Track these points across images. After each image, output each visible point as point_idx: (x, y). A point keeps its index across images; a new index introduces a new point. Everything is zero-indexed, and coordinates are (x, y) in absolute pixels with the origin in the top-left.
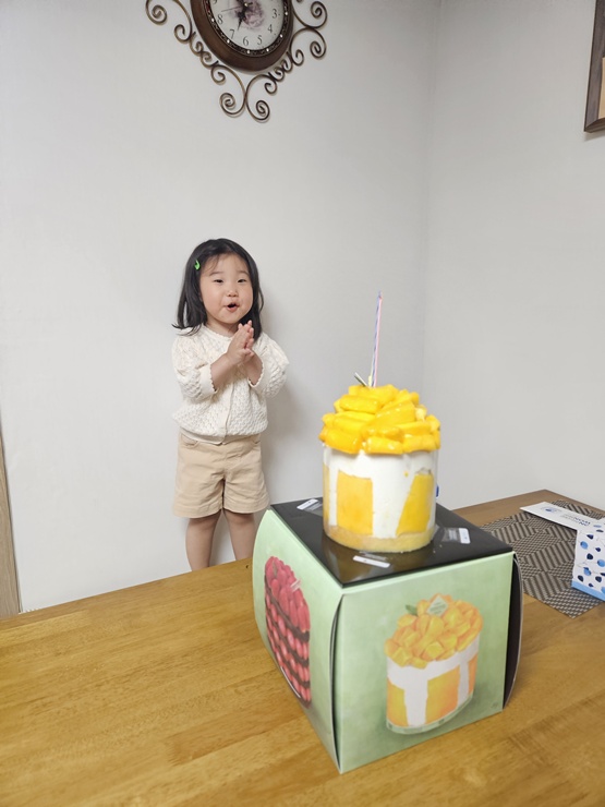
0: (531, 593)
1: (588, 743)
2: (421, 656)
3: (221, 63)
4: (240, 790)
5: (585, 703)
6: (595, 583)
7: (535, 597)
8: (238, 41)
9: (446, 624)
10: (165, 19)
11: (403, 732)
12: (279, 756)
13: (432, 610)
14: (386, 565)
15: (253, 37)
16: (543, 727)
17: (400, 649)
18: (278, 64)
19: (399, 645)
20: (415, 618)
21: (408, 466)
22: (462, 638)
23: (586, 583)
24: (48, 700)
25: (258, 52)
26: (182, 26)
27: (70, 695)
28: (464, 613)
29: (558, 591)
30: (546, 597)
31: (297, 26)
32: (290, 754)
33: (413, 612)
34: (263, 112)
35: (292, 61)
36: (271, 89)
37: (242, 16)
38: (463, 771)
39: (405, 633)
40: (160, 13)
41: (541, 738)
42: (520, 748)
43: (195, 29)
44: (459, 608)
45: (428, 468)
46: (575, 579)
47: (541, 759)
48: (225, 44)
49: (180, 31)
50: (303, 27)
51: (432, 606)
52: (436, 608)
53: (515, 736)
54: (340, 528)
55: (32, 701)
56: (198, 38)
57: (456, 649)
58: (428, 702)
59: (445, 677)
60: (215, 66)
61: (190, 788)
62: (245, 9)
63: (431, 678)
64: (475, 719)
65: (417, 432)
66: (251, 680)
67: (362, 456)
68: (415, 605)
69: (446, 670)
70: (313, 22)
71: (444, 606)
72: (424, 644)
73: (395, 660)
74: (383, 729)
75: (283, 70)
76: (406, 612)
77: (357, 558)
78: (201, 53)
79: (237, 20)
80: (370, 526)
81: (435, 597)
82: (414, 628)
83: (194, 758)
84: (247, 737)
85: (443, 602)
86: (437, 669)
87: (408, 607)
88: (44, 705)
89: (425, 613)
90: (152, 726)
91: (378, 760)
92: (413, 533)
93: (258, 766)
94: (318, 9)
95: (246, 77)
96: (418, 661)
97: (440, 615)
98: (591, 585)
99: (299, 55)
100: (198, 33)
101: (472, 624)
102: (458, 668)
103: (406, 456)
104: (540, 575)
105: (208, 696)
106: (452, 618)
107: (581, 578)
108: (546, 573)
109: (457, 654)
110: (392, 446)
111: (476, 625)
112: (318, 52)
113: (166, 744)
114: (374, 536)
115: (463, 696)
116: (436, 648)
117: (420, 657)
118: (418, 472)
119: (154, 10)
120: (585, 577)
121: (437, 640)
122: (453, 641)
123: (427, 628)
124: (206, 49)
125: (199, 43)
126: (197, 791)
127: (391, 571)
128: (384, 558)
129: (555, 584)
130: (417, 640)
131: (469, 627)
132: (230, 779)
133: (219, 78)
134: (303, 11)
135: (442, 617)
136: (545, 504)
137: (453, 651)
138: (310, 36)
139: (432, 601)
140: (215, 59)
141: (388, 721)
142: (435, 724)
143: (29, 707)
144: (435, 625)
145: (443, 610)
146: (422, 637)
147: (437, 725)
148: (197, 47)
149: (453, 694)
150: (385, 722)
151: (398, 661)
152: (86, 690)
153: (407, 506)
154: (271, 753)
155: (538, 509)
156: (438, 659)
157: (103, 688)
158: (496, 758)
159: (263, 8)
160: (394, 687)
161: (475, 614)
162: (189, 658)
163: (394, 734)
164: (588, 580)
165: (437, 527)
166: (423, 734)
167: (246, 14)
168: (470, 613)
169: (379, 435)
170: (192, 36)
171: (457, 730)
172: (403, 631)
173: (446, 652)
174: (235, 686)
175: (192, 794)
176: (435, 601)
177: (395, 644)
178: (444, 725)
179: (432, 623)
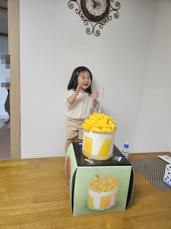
0: (149, 181)
1: (147, 225)
2: (100, 189)
3: (87, 19)
4: (46, 214)
5: (151, 214)
6: (170, 181)
7: (150, 182)
8: (93, 14)
9: (108, 182)
10: (73, 7)
11: (92, 209)
12: (60, 208)
13: (103, 177)
14: (92, 163)
15: (97, 12)
16: (135, 218)
17: (93, 186)
18: (104, 20)
19: (92, 185)
20: (98, 179)
21: (103, 137)
22: (113, 187)
23: (167, 181)
24: (10, 181)
25: (98, 16)
26: (77, 9)
27: (16, 181)
28: (114, 180)
29: (158, 182)
30: (154, 182)
31: (111, 9)
32: (62, 208)
33: (98, 177)
34: (98, 33)
35: (108, 19)
36: (101, 27)
37: (94, 7)
38: (106, 224)
39: (95, 182)
40: (72, 6)
41: (133, 221)
42: (126, 222)
43: (81, 10)
44: (112, 178)
45: (109, 138)
46: (164, 179)
47: (131, 226)
48: (89, 14)
49: (77, 10)
50: (113, 9)
51: (104, 176)
52: (105, 177)
53: (126, 218)
54: (84, 151)
55: (7, 181)
56: (82, 13)
57: (111, 190)
58: (101, 202)
59: (107, 197)
60: (86, 20)
61: (35, 210)
62: (96, 4)
63: (102, 196)
64: (116, 211)
65: (107, 127)
66: (61, 187)
67: (91, 132)
68: (98, 175)
69: (107, 195)
70: (116, 8)
71: (107, 177)
72: (101, 186)
73: (91, 189)
74: (86, 206)
75: (105, 22)
76: (95, 176)
77: (86, 160)
78: (82, 17)
79: (93, 8)
80: (91, 151)
81: (105, 174)
82: (98, 181)
83: (39, 203)
84: (53, 201)
85: (107, 176)
86: (104, 194)
87: (96, 175)
88: (9, 182)
89: (102, 178)
90: (32, 193)
91: (84, 215)
92: (103, 155)
93: (53, 209)
94: (118, 4)
95: (94, 24)
96: (98, 191)
97: (106, 179)
98: (168, 182)
99: (111, 17)
100: (82, 11)
101: (116, 184)
102: (111, 195)
103: (102, 134)
104: (155, 176)
105: (48, 189)
106: (110, 181)
107: (166, 179)
108: (157, 176)
109: (111, 191)
110: (98, 130)
111: (117, 185)
112: (116, 16)
113: (33, 198)
114: (92, 154)
115: (112, 203)
116: (104, 188)
117: (98, 189)
118: (106, 139)
119: (70, 5)
120: (167, 179)
121: (105, 186)
122: (110, 187)
123: (102, 182)
124: (84, 16)
125: (82, 14)
126: (36, 211)
127: (93, 165)
128: (93, 161)
129: (158, 179)
130: (98, 185)
131: (115, 184)
132: (45, 210)
133: (86, 24)
134: (113, 5)
135: (107, 180)
136: (166, 156)
137: (109, 190)
138: (115, 12)
139: (104, 175)
140: (86, 18)
141: (88, 205)
142: (103, 209)
143: (6, 182)
144: (104, 182)
145: (107, 178)
146: (100, 184)
147: (103, 210)
148: (81, 15)
149: (109, 202)
150: (87, 205)
151: (92, 189)
152: (20, 181)
153: (102, 148)
154: (58, 206)
155: (163, 157)
156: (105, 191)
157: (24, 181)
158: (117, 223)
159: (101, 4)
160: (90, 196)
161: (117, 181)
162: (47, 178)
163: (90, 209)
164: (168, 180)
165: (113, 155)
166: (99, 211)
167: (96, 6)
168: (116, 181)
169: (95, 127)
170: (80, 12)
171: (109, 213)
172: (94, 181)
173: (107, 190)
174: (56, 188)
175: (34, 212)
176: (105, 175)
177: (91, 185)
178: (105, 210)
179: (103, 181)
